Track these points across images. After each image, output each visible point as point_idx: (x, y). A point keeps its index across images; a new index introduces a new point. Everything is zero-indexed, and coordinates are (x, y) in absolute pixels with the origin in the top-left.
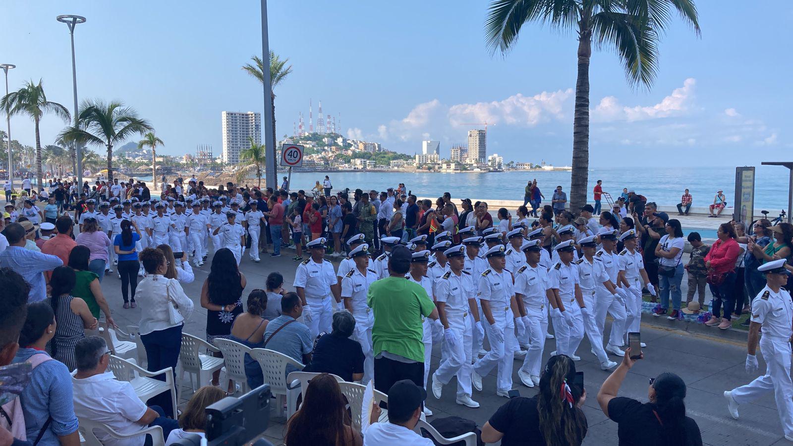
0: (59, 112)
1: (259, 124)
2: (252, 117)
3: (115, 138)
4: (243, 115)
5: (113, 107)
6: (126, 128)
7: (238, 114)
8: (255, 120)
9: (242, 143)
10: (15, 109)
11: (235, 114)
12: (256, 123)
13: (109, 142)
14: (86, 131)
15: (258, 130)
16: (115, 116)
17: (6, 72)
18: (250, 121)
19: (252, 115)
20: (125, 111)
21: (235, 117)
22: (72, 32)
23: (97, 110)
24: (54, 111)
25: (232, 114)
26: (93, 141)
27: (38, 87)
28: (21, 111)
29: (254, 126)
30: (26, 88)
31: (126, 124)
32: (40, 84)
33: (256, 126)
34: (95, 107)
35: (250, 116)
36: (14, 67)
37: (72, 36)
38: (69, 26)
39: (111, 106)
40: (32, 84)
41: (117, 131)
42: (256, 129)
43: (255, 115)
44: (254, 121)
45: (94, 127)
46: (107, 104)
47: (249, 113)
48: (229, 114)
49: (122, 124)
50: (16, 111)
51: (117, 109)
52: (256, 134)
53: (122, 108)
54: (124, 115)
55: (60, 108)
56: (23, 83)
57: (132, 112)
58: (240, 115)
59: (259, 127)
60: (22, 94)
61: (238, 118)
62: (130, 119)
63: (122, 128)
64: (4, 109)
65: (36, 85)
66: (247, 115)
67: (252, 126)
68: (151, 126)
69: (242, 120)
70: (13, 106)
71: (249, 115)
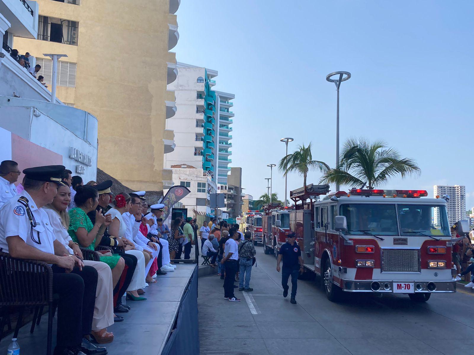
0: (323, 170)
1: (464, 195)
2: (458, 189)
3: (376, 180)
4: (450, 188)
5: (375, 148)
6: (387, 169)
7: (446, 187)
8: (461, 192)
9: (449, 209)
10: (290, 168)
11: (444, 187)
12: (461, 194)
13: (370, 184)
14: (348, 172)
15: (463, 200)
16: (377, 157)
17: (287, 144)
18: (457, 192)
19: (458, 187)
20: (387, 153)
21: (444, 189)
22: (338, 88)
23: (359, 151)
24: (319, 169)
25: (441, 187)
26: (355, 182)
27: (307, 149)
28: (294, 169)
29: (459, 196)
30: (299, 151)
31: (387, 165)
32: (309, 147)
33: (461, 196)
34: (358, 147)
35: (457, 188)
36: (293, 140)
37: (338, 92)
38: (336, 84)
39: (374, 147)
40: (304, 147)
41: (379, 172)
42: (461, 198)
43: (461, 187)
44: (459, 192)
45: (357, 168)
46: (370, 145)
47: (455, 186)
48: (439, 187)
49: (383, 165)
50: (291, 169)
51: (379, 150)
52: (461, 202)
53: (384, 149)
54: (385, 156)
55: (323, 165)
56: (297, 147)
57: (394, 153)
58: (448, 187)
59: (464, 197)
60: (296, 156)
61: (447, 190)
62: (392, 160)
63: (384, 168)
64: (282, 168)
65: (306, 147)
66: (454, 188)
67: (458, 196)
68: (416, 165)
69: (450, 192)
70: (289, 166)
71: (455, 187)
